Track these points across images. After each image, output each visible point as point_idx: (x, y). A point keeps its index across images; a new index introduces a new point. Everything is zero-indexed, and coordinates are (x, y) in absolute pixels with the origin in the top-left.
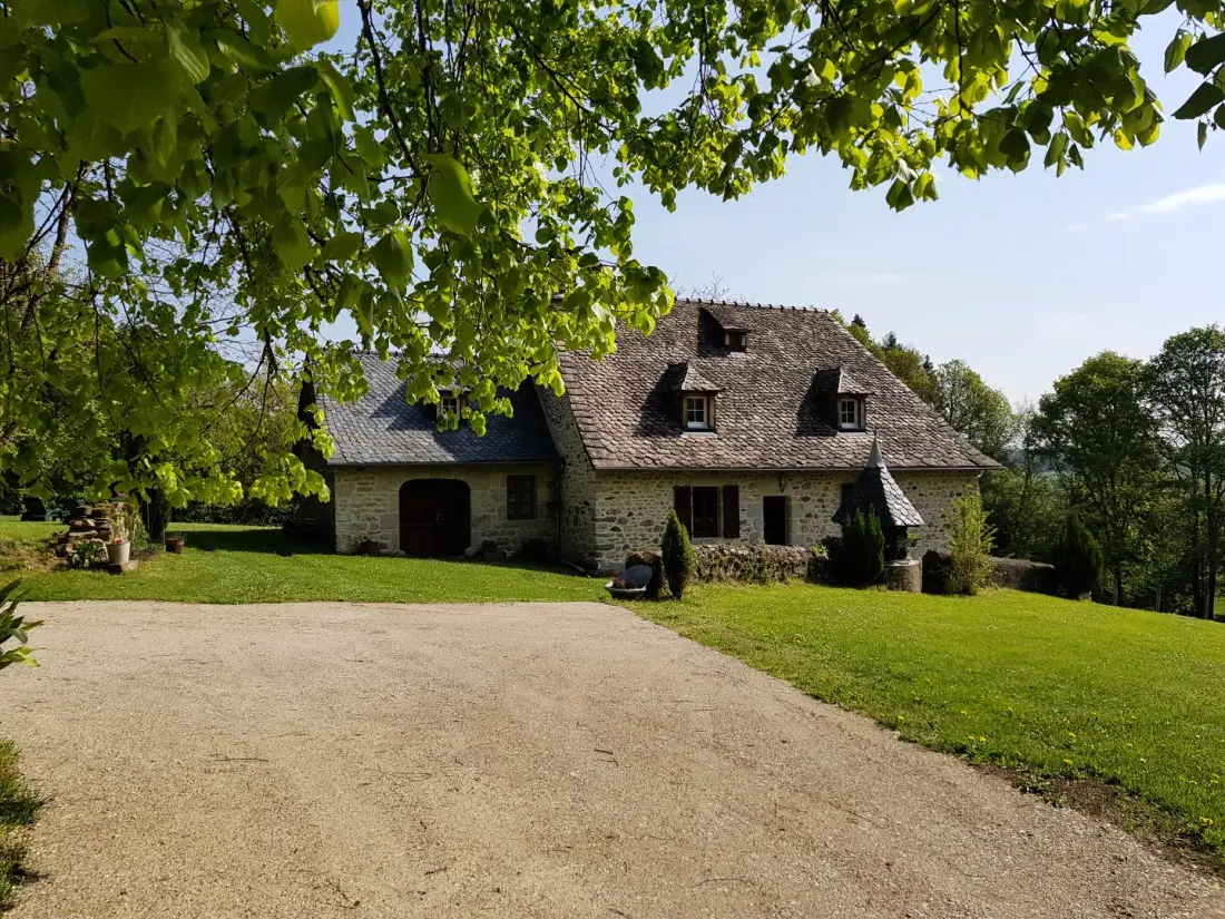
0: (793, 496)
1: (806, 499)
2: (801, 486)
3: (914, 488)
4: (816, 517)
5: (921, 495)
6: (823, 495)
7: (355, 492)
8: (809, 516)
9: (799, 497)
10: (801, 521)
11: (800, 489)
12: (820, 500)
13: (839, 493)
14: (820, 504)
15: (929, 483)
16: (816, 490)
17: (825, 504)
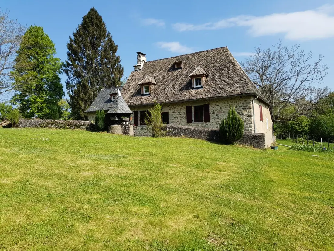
0: (169, 112)
1: (174, 112)
2: (172, 108)
3: (218, 106)
4: (177, 118)
5: (221, 108)
6: (180, 111)
7: (91, 118)
8: (175, 118)
9: (171, 112)
10: (172, 120)
11: (172, 109)
12: (178, 113)
13: (186, 110)
14: (179, 114)
15: (225, 103)
16: (178, 109)
17: (181, 114)
